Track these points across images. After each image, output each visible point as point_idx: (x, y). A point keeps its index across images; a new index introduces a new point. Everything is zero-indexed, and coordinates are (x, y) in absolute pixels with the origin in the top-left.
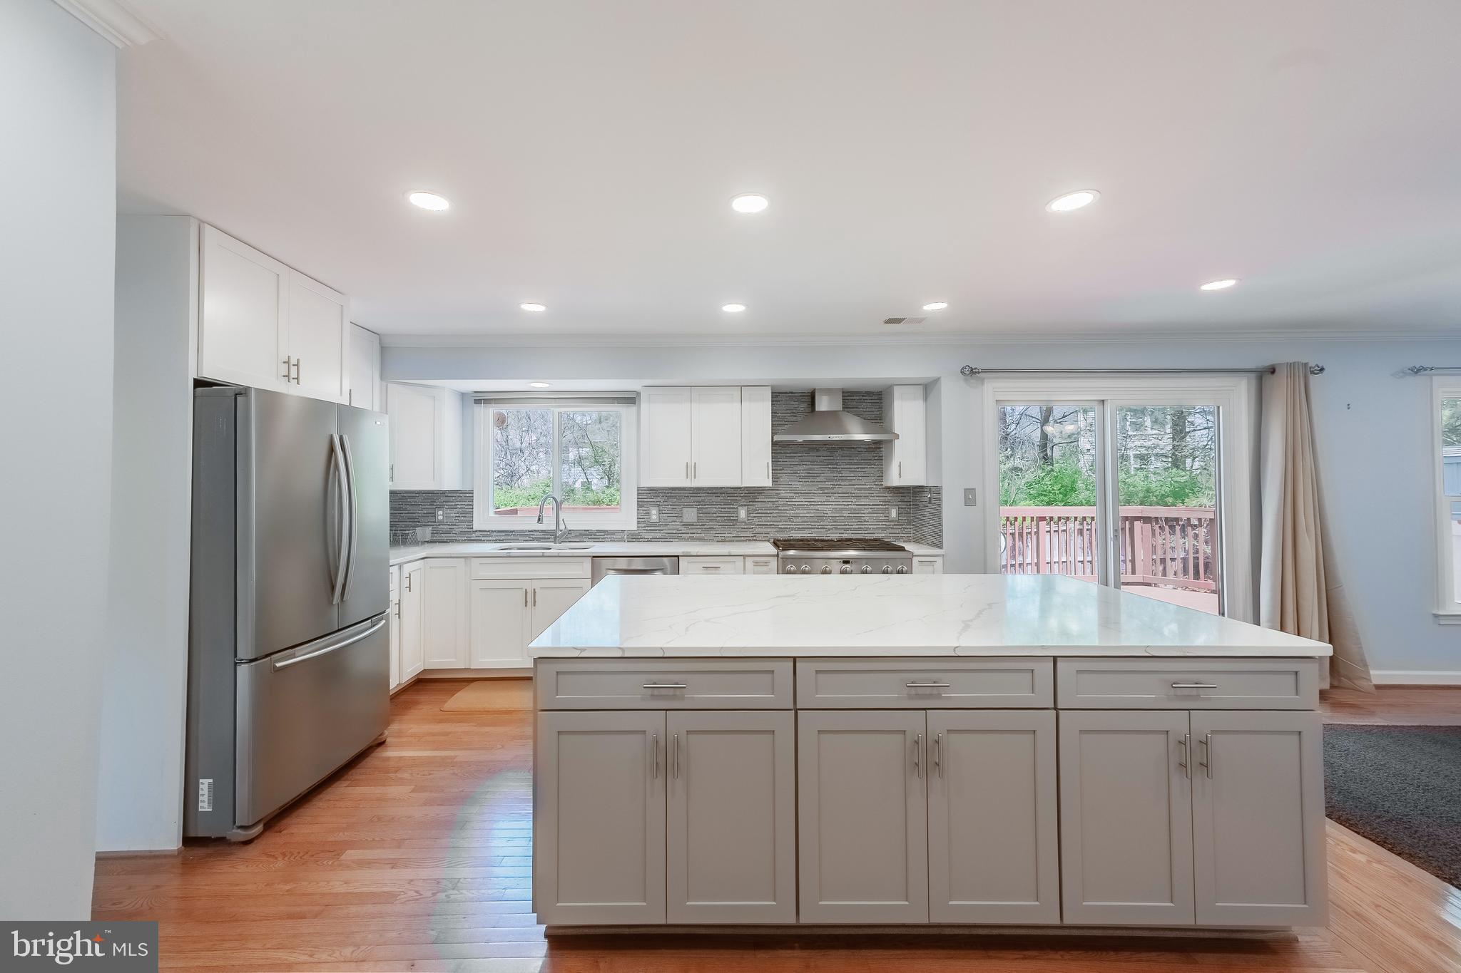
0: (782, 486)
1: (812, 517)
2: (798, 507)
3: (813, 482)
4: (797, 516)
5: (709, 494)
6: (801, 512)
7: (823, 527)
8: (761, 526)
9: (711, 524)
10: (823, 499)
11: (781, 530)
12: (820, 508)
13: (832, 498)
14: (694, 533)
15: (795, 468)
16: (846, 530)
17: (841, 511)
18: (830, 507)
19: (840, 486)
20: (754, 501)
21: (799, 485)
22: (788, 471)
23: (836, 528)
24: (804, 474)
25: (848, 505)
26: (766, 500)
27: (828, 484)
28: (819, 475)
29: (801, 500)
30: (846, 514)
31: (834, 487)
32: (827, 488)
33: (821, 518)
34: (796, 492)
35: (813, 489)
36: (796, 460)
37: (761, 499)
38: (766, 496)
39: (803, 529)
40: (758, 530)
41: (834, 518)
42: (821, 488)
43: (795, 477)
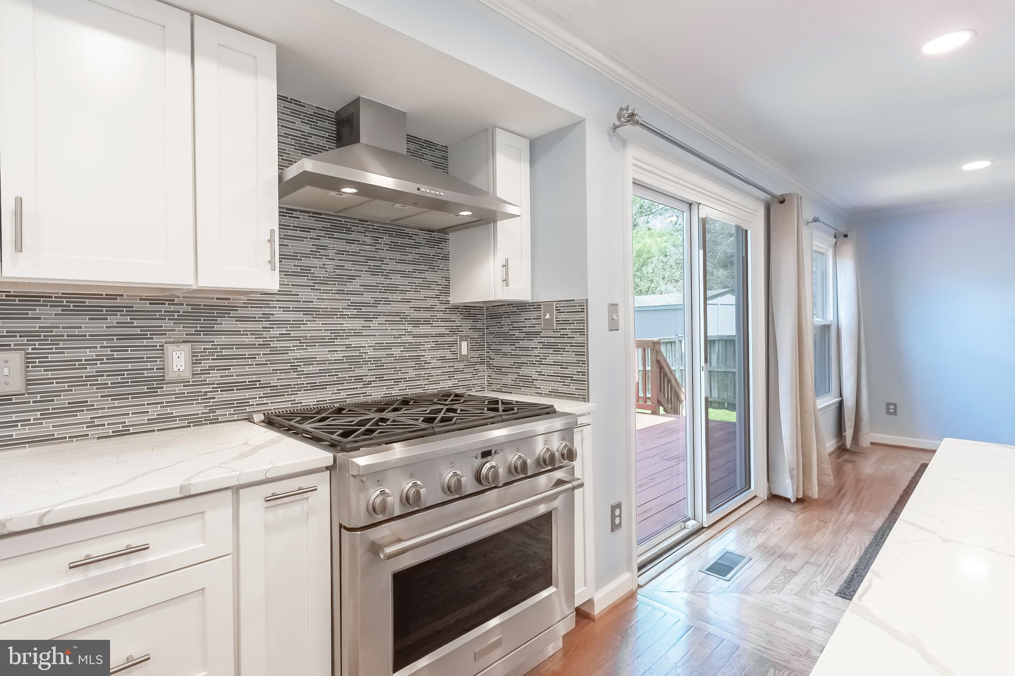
1: (337, 362)
2: (314, 341)
3: (340, 292)
4: (309, 361)
6: (320, 352)
7: (359, 379)
8: (227, 387)
9: (77, 394)
10: (358, 324)
11: (276, 392)
12: (353, 342)
13: (374, 324)
15: (305, 262)
16: (397, 381)
17: (389, 347)
18: (371, 341)
19: (388, 302)
21: (314, 295)
23: (381, 378)
25: (400, 336)
26: (241, 326)
27: (368, 297)
28: (352, 278)
29: (317, 327)
30: (397, 352)
31: (377, 302)
32: (366, 305)
33: (355, 361)
34: (306, 312)
35: (340, 305)
37: (227, 324)
38: (241, 319)
39: (323, 386)
40: (220, 396)
41: (377, 360)
42: (358, 305)
43: (303, 281)
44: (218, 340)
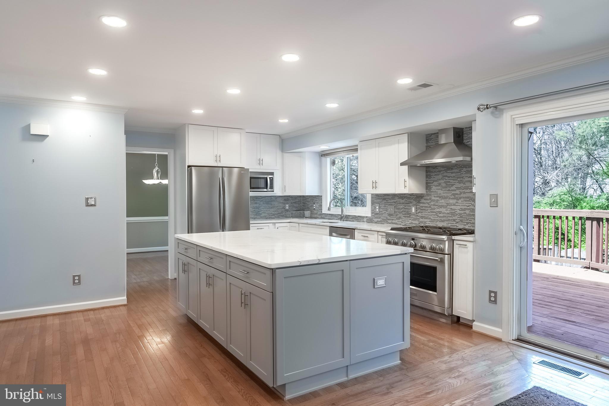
0: (433, 193)
1: (448, 213)
2: (441, 207)
3: (449, 190)
4: (440, 212)
5: (399, 198)
6: (443, 210)
7: (454, 220)
8: (422, 217)
9: (401, 215)
10: (454, 201)
11: (432, 221)
12: (453, 207)
13: (460, 201)
14: (392, 220)
15: (440, 182)
16: (468, 223)
17: (465, 210)
18: (459, 207)
19: (465, 193)
20: (419, 202)
21: (441, 192)
22: (435, 183)
23: (461, 221)
24: (444, 185)
25: (469, 206)
26: (425, 201)
27: (458, 192)
28: (453, 185)
29: (443, 202)
30: (467, 212)
31: (461, 193)
32: (457, 194)
33: (453, 214)
34: (440, 197)
35: (449, 195)
36: (440, 176)
37: (423, 201)
38: (425, 199)
39: (443, 221)
40: (421, 220)
41: (460, 214)
42: (454, 195)
43: (439, 187)
44: (421, 205)
